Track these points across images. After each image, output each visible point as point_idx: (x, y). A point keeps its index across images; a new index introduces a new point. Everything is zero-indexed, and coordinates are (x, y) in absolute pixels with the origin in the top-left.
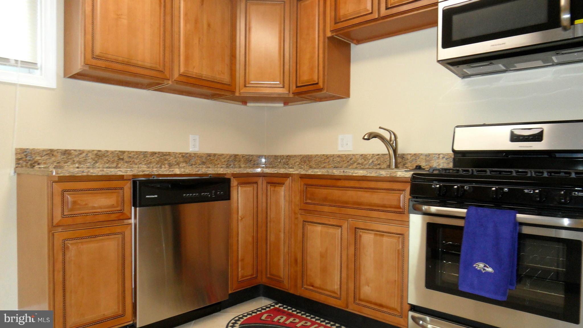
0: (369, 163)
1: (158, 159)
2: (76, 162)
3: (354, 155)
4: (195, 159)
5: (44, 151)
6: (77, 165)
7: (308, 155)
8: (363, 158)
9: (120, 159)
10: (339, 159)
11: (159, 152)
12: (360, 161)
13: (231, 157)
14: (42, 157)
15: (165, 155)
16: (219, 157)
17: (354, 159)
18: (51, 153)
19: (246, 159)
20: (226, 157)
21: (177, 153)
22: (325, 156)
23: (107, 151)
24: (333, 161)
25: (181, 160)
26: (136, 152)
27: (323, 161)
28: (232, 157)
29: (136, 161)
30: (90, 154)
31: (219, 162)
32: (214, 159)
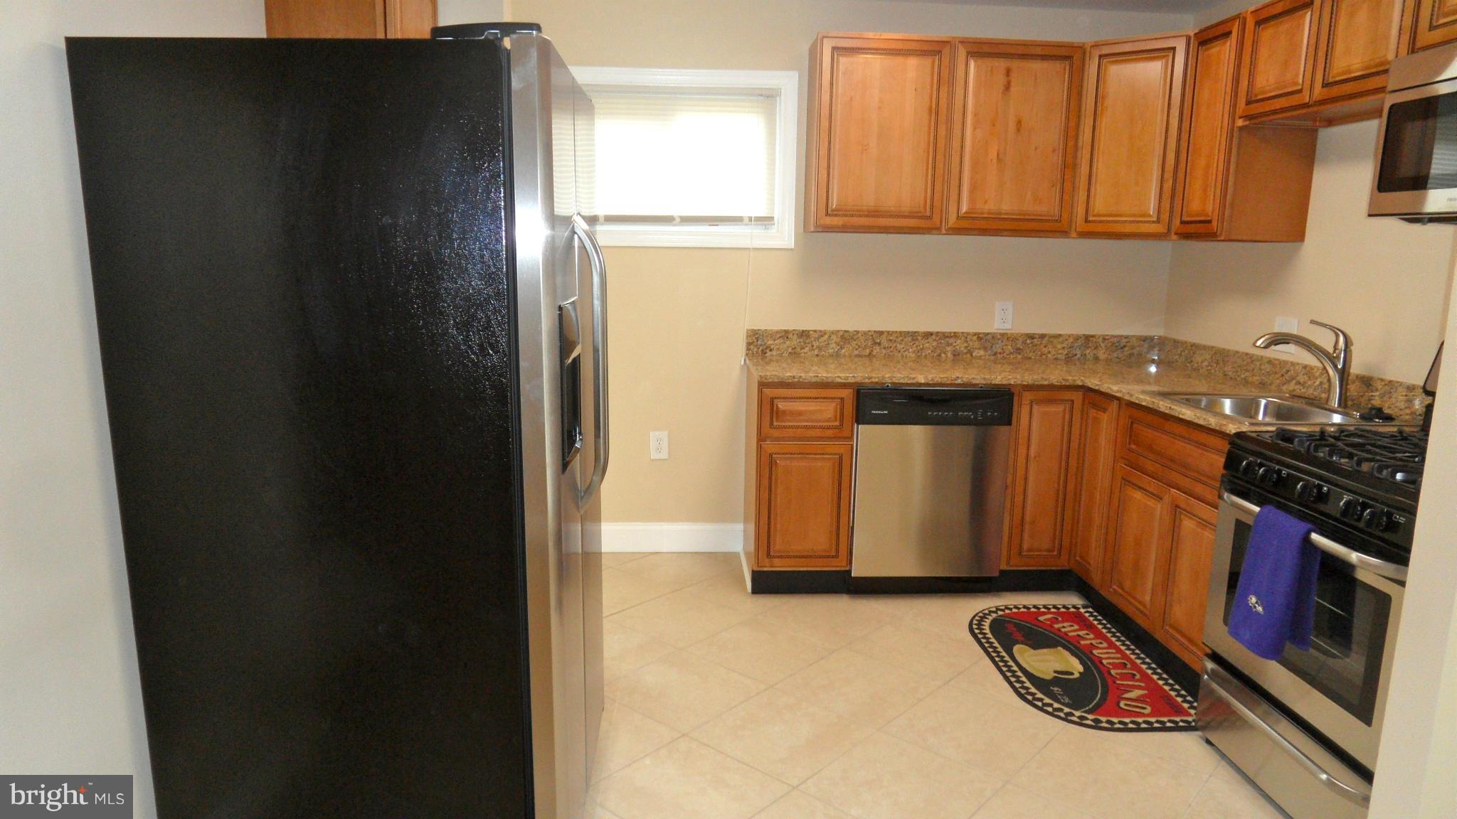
0: (1315, 384)
1: (935, 344)
2: (815, 347)
3: (1293, 364)
4: (1003, 344)
5: (778, 332)
6: (816, 352)
7: (1224, 349)
8: (1306, 374)
9: (876, 343)
10: (1268, 368)
11: (938, 332)
12: (1301, 378)
13: (1078, 339)
14: (774, 340)
15: (947, 337)
16: (1052, 339)
17: (1292, 372)
18: (785, 334)
19: (1110, 344)
20: (1067, 340)
21: (968, 334)
22: (1249, 356)
23: (858, 332)
24: (1260, 369)
25: (977, 344)
26: (901, 332)
27: (1244, 366)
28: (1079, 341)
29: (899, 347)
30: (834, 337)
31: (1050, 349)
32: (1041, 344)
